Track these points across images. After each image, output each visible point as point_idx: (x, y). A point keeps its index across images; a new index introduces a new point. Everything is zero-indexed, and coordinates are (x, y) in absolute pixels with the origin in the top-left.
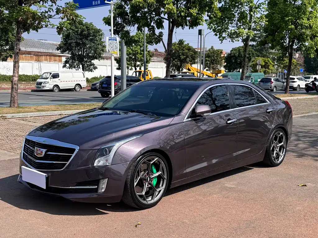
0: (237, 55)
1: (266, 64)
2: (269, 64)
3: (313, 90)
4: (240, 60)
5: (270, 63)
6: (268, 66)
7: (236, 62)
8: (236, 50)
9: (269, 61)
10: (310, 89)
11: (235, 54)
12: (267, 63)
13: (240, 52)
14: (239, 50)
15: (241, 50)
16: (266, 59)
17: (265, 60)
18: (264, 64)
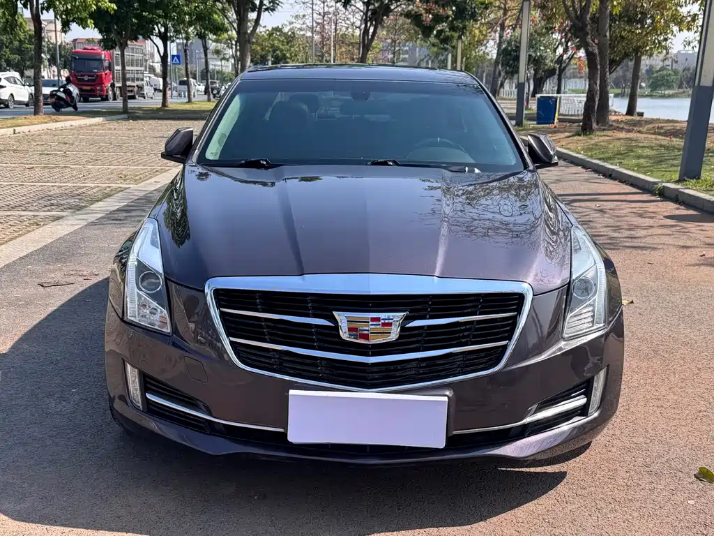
3: (68, 105)
10: (62, 103)
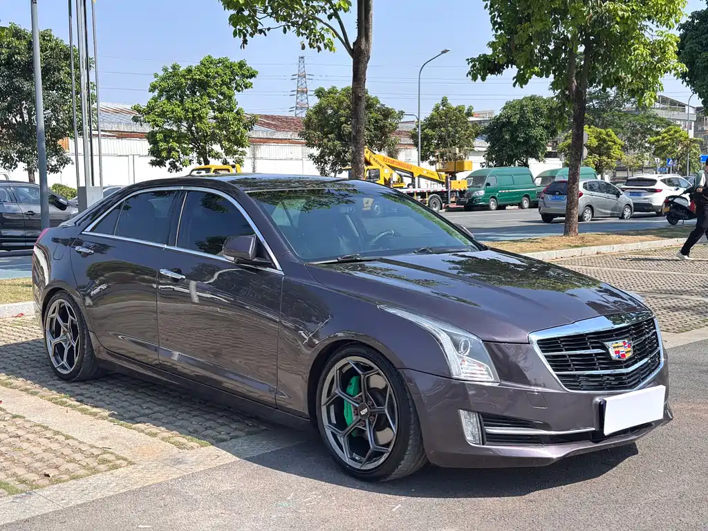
0: (515, 120)
1: (601, 142)
2: (609, 143)
4: (525, 134)
5: (614, 142)
6: (609, 148)
7: (513, 139)
8: (514, 107)
9: (609, 136)
11: (509, 119)
12: (605, 141)
13: (524, 112)
14: (522, 106)
15: (526, 106)
16: (603, 130)
17: (600, 133)
18: (595, 143)
